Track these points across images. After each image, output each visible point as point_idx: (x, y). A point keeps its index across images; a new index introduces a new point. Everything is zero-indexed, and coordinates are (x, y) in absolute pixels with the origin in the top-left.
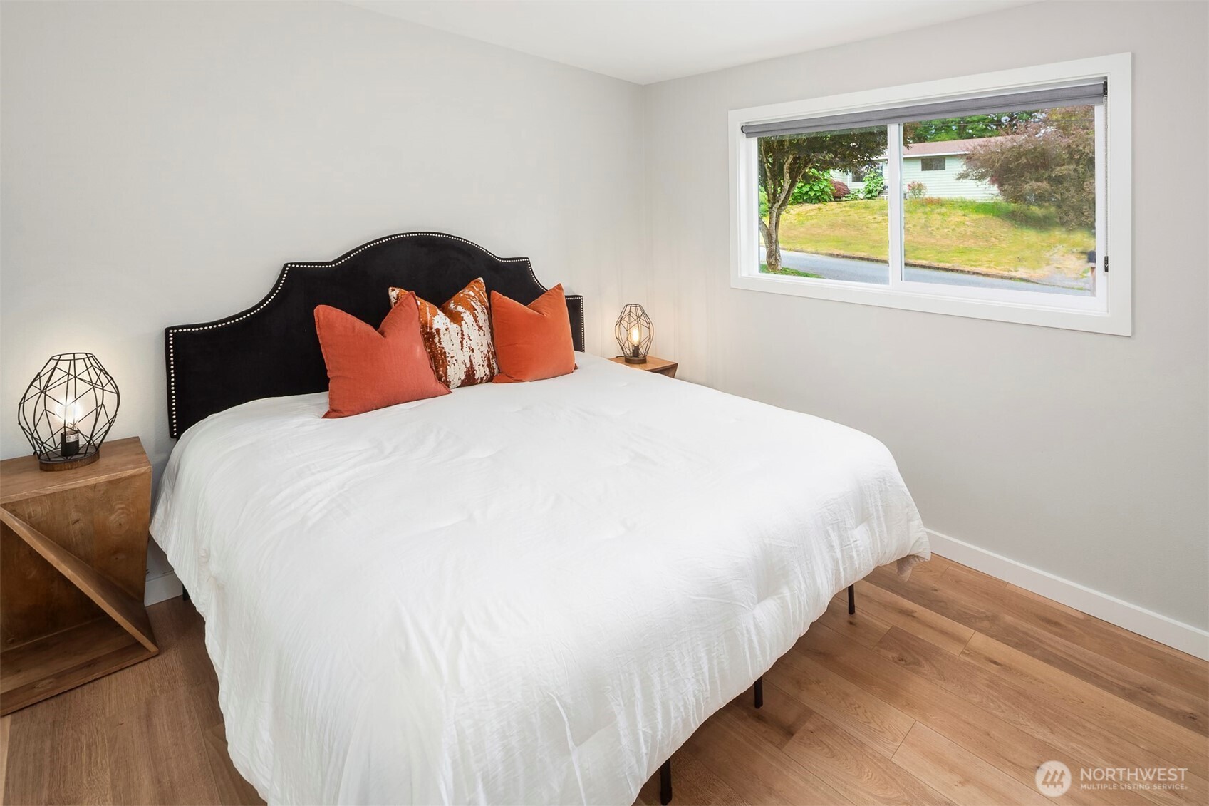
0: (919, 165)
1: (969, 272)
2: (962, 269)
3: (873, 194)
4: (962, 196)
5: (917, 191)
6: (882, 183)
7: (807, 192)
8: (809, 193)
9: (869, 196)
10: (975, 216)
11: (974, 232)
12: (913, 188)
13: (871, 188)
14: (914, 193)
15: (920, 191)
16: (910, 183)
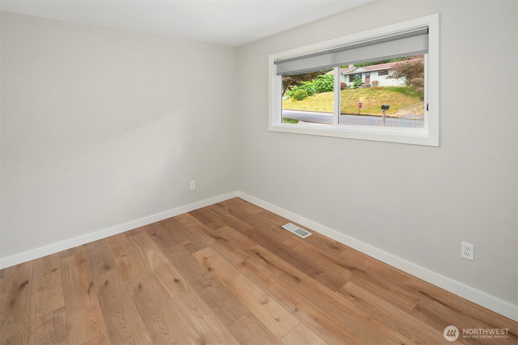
0: (377, 73)
1: (373, 115)
2: (370, 114)
3: (357, 86)
4: (393, 85)
5: (376, 84)
6: (361, 82)
7: (325, 88)
8: (326, 88)
9: (355, 87)
10: (392, 93)
11: (388, 100)
12: (374, 83)
13: (356, 84)
14: (374, 85)
15: (377, 84)
16: (372, 81)
